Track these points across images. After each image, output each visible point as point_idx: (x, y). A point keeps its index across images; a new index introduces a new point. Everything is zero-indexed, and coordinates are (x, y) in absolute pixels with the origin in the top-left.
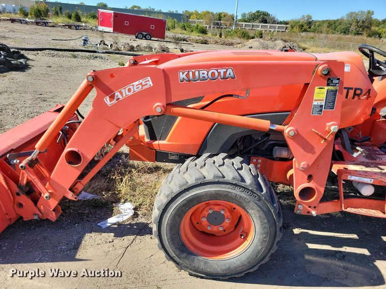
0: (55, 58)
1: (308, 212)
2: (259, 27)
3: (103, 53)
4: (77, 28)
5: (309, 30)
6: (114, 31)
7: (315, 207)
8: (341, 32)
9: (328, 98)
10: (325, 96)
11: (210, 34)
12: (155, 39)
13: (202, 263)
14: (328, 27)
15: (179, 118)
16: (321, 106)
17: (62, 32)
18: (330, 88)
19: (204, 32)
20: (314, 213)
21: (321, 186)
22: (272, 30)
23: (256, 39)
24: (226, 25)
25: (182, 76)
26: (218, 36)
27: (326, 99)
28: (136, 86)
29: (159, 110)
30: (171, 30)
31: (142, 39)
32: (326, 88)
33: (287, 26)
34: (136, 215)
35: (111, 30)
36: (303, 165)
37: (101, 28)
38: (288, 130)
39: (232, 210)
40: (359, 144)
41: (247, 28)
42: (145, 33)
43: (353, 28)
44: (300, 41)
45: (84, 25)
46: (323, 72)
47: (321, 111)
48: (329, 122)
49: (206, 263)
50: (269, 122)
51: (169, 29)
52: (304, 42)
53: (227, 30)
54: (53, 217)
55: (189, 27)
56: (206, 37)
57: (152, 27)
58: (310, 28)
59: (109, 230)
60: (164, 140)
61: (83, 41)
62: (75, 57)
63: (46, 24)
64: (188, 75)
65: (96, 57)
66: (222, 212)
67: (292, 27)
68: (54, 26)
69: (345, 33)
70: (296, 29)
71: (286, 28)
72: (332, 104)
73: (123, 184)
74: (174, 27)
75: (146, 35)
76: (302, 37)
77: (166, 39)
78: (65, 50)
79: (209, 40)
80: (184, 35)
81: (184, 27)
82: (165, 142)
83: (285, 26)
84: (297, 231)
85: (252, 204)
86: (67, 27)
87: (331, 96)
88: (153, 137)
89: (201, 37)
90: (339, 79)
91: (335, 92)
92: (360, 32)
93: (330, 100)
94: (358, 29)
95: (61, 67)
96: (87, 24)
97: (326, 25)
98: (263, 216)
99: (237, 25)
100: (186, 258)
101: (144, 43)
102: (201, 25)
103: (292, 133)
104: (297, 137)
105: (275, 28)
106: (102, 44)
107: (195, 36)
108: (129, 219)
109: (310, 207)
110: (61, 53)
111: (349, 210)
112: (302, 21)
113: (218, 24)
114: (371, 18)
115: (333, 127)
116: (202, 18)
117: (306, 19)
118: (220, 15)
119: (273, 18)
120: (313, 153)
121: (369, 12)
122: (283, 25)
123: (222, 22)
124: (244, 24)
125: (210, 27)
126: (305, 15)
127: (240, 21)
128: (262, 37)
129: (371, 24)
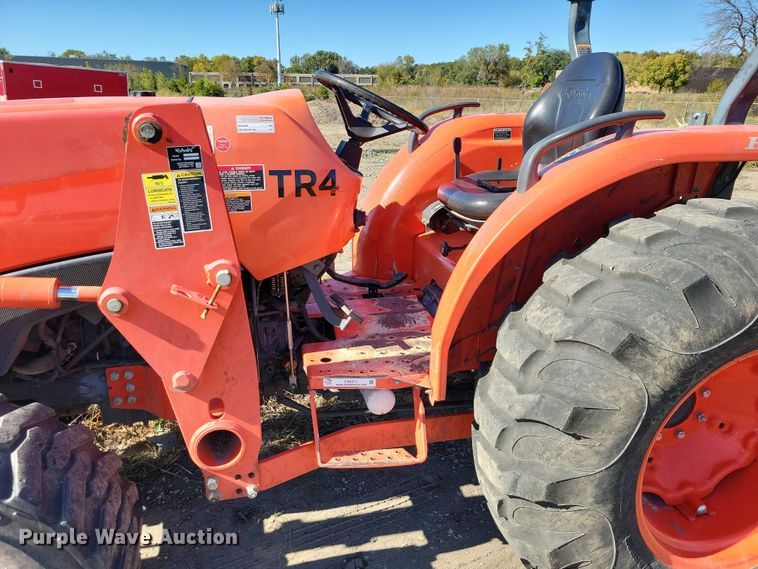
1: (239, 491)
5: (413, 81)
7: (251, 475)
8: (464, 83)
9: (186, 200)
10: (174, 195)
14: (443, 75)
16: (175, 224)
18: (183, 174)
19: (218, 93)
20: (251, 490)
21: (250, 420)
24: (265, 80)
27: (181, 204)
32: (172, 175)
33: (373, 73)
36: (178, 379)
40: (388, 291)
41: (304, 84)
43: (481, 74)
46: (143, 135)
47: (178, 235)
48: (210, 262)
57: (98, 87)
58: (413, 77)
67: (383, 78)
69: (470, 83)
70: (391, 82)
71: (374, 80)
72: (201, 214)
76: (399, 94)
81: (177, 86)
83: (370, 76)
87: (193, 193)
90: (196, 150)
91: (198, 185)
92: (493, 81)
93: (194, 205)
94: (489, 76)
97: (438, 71)
99: (284, 79)
102: (211, 82)
103: (117, 301)
104: (131, 306)
105: (353, 80)
109: (238, 477)
111: (335, 463)
112: (398, 66)
113: (248, 78)
114: (506, 56)
115: (220, 271)
116: (216, 70)
117: (404, 62)
118: (250, 61)
119: (349, 63)
120: (200, 346)
121: (502, 47)
122: (366, 76)
123: (255, 74)
124: (298, 75)
125: (233, 85)
126: (403, 56)
127: (289, 71)
128: (328, 97)
129: (508, 66)
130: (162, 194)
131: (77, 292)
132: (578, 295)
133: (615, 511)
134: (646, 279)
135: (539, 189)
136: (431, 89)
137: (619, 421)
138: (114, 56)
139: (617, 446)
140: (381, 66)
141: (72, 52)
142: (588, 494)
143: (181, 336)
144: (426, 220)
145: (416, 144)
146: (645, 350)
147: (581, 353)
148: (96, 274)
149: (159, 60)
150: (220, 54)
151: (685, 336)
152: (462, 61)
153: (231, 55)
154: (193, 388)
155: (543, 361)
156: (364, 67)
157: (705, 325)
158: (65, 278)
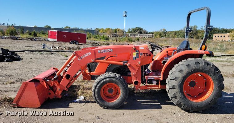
0: (31, 54)
2: (138, 35)
3: (55, 51)
4: (35, 40)
5: (165, 36)
6: (57, 41)
8: (182, 37)
11: (111, 40)
12: (80, 44)
13: (107, 104)
14: (175, 34)
15: (99, 63)
17: (28, 42)
19: (107, 39)
20: (139, 89)
22: (145, 37)
23: (136, 42)
24: (120, 35)
25: (99, 51)
26: (115, 41)
28: (86, 55)
29: (93, 61)
30: (89, 39)
31: (73, 44)
32: (136, 53)
33: (153, 34)
34: (85, 99)
35: (56, 40)
37: (50, 39)
38: (128, 64)
39: (115, 88)
41: (132, 36)
42: (75, 41)
44: (159, 42)
45: (39, 38)
46: (134, 49)
47: (135, 59)
49: (108, 103)
50: (123, 63)
51: (88, 39)
52: (162, 42)
53: (120, 37)
54: (60, 97)
55: (99, 37)
56: (109, 42)
57: (79, 38)
58: (165, 35)
59: (77, 102)
60: (94, 71)
61: (43, 46)
62: (42, 54)
63: (17, 38)
64: (100, 51)
65: (53, 54)
66: (112, 88)
67: (156, 35)
68: (21, 40)
70: (158, 36)
71: (153, 36)
73: (79, 91)
74: (90, 37)
75: (76, 42)
76: (160, 40)
77: (87, 44)
78: (35, 51)
79: (110, 43)
80: (97, 41)
81: (96, 37)
82: (94, 72)
83: (152, 34)
84: (138, 101)
85: (119, 83)
86: (30, 39)
88: (90, 71)
89: (106, 42)
90: (138, 50)
92: (192, 37)
93: (137, 56)
94: (191, 35)
95: (37, 58)
96: (41, 38)
97: (174, 33)
98: (122, 86)
99: (126, 35)
100: (102, 102)
101: (75, 46)
102: (105, 36)
103: (129, 65)
104: (130, 66)
105: (147, 36)
106: (54, 47)
107: (102, 41)
108: (83, 100)
109: (138, 87)
110: (34, 52)
112: (161, 32)
113: (115, 35)
114: (196, 29)
115: (139, 62)
116: (106, 32)
117: (163, 31)
118: (116, 30)
119: (145, 31)
120: (136, 70)
121: (195, 26)
122: (151, 34)
123: (117, 33)
124: (130, 34)
125: (111, 36)
126: (162, 29)
127: (127, 33)
128: (139, 41)
129: (197, 32)
130: (134, 55)
131: (126, 64)
132: (177, 67)
133: (180, 89)
134: (183, 65)
135: (174, 56)
136: (171, 39)
137: (180, 79)
138: (78, 28)
139: (180, 82)
140: (155, 32)
141: (67, 27)
142: (177, 87)
143: (134, 69)
144: (162, 63)
145: (161, 51)
146: (183, 71)
147: (177, 72)
148: (127, 63)
149: (90, 29)
150: (107, 28)
151: (187, 70)
152: (182, 30)
153: (111, 28)
154: (134, 75)
155: (173, 73)
156: (150, 32)
157: (189, 69)
158: (124, 63)
